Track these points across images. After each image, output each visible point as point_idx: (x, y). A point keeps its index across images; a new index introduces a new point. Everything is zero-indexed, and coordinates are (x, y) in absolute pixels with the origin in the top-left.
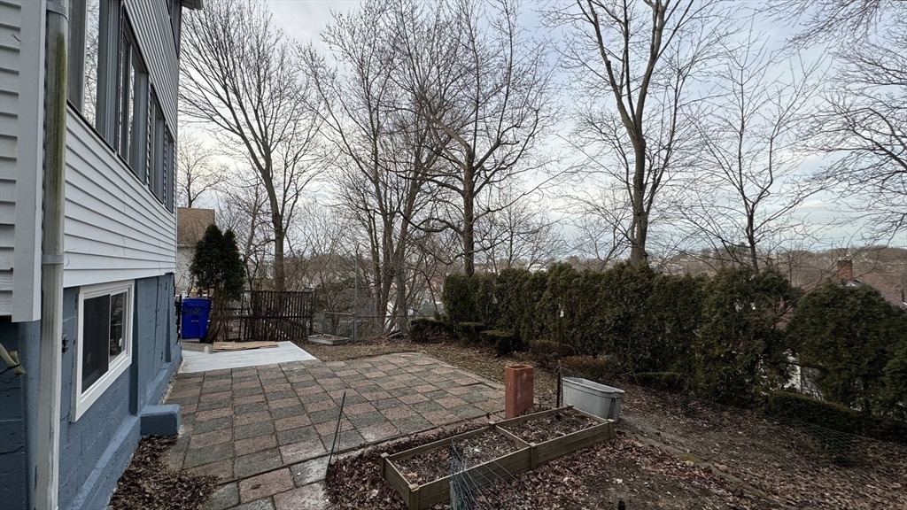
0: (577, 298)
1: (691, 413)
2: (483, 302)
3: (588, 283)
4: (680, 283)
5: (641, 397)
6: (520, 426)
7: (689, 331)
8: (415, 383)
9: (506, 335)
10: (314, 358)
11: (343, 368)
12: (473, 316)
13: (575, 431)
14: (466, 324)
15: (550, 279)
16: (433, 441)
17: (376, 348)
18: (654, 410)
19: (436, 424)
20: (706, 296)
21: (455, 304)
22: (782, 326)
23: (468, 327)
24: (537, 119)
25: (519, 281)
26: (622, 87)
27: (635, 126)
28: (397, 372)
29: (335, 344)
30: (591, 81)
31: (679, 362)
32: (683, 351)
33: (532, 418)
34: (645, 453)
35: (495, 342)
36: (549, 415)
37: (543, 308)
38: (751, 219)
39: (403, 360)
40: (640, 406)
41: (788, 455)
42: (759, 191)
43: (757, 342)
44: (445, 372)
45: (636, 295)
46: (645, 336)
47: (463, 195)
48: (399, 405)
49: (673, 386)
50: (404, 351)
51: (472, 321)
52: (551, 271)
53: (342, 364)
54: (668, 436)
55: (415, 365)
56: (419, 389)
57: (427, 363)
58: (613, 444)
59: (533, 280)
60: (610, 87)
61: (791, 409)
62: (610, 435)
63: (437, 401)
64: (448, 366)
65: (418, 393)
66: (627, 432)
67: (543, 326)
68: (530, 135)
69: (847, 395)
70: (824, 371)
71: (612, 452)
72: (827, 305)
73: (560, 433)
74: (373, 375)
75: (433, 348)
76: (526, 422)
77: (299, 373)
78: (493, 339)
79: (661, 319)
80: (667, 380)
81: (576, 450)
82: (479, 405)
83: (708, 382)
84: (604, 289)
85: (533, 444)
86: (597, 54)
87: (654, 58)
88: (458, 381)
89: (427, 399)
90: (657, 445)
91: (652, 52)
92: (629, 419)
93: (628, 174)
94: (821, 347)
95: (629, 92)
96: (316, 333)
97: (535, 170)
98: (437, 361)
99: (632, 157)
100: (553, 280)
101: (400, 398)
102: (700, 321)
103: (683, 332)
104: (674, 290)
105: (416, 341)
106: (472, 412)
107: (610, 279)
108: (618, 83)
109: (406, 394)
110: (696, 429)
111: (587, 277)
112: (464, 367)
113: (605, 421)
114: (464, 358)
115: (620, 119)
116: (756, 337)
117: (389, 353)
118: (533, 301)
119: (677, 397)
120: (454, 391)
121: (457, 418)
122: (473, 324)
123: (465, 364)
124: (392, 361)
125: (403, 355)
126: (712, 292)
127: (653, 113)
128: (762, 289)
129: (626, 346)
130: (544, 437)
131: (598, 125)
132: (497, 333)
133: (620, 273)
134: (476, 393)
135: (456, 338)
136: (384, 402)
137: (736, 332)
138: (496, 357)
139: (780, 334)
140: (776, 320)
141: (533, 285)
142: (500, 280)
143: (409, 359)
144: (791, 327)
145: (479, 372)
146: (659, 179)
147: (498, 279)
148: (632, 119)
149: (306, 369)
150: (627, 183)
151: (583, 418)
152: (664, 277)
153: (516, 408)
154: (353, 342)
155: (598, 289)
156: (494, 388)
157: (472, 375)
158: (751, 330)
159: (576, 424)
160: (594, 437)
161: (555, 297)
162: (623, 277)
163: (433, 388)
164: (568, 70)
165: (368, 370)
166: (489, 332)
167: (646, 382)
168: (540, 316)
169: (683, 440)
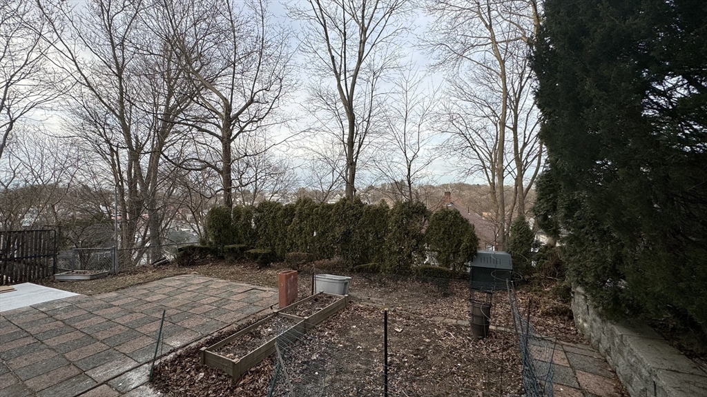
0: (317, 221)
1: (383, 284)
2: (245, 228)
3: (324, 211)
4: (377, 210)
5: (358, 280)
6: (294, 310)
7: (381, 238)
8: (198, 298)
9: (266, 251)
10: (74, 294)
11: (117, 298)
12: (236, 239)
13: (327, 306)
14: (231, 246)
15: (297, 209)
16: (236, 332)
17: (143, 276)
18: (365, 286)
19: (229, 322)
20: (390, 217)
21: (220, 231)
22: (423, 231)
23: (233, 249)
24: (281, 86)
25: (274, 211)
26: (340, 74)
27: (349, 104)
28: (177, 292)
29: (92, 278)
30: (320, 65)
31: (376, 257)
32: (379, 250)
33: (299, 304)
34: (365, 310)
35: (257, 258)
36: (310, 300)
37: (293, 230)
38: (409, 170)
39: (178, 282)
40: (357, 285)
41: (426, 296)
42: (413, 154)
43: (413, 241)
44: (222, 285)
45: (354, 218)
46: (359, 243)
47: (222, 141)
48: (191, 316)
49: (375, 270)
50: (175, 275)
51: (235, 243)
52: (297, 203)
53: (114, 294)
54: (373, 299)
55: (192, 284)
56: (204, 301)
57: (202, 281)
58: (348, 309)
59: (285, 210)
60: (332, 73)
61: (428, 274)
62: (347, 303)
63: (223, 307)
64: (222, 281)
65: (204, 304)
66: (354, 301)
67: (293, 243)
68: (276, 98)
69: (447, 263)
70: (439, 252)
71: (348, 313)
72: (441, 219)
73: (318, 309)
74: (155, 298)
75: (204, 268)
76: (296, 307)
77: (66, 310)
78: (256, 256)
79: (367, 232)
80: (371, 268)
81: (328, 317)
82: (257, 303)
83: (391, 266)
84: (334, 215)
85: (306, 318)
86: (324, 46)
87: (360, 61)
88: (235, 290)
89: (214, 307)
90: (370, 304)
91: (359, 56)
92: (353, 294)
93: (344, 134)
94: (439, 241)
95: (345, 78)
96: (62, 271)
97: (280, 125)
98: (211, 279)
99: (346, 123)
100: (300, 209)
101: (190, 311)
102: (387, 231)
103: (378, 239)
104: (374, 214)
105: (183, 265)
106: (255, 310)
107: (338, 208)
108: (338, 70)
109: (194, 307)
110: (386, 292)
111: (323, 207)
112: (236, 280)
113: (343, 297)
114: (233, 273)
115: (339, 96)
116: (413, 239)
117: (161, 278)
118: (285, 225)
119: (376, 277)
120: (234, 298)
121: (244, 316)
122: (237, 246)
123: (236, 277)
124: (168, 284)
125: (177, 278)
126: (393, 214)
127: (359, 96)
128: (415, 212)
129: (348, 250)
130: (309, 313)
131: (325, 98)
132: (258, 251)
133: (344, 205)
134: (253, 297)
135: (222, 258)
136: (177, 317)
137: (404, 237)
138: (258, 269)
139: (422, 236)
140: (421, 228)
141: (285, 214)
142: (258, 210)
143: (185, 281)
144: (427, 232)
145: (249, 281)
146: (362, 141)
147: (256, 210)
148: (347, 98)
149: (72, 306)
150: (343, 141)
151: (330, 297)
152: (369, 206)
153: (287, 300)
154: (114, 274)
155: (331, 215)
156: (265, 291)
157: (244, 284)
158: (410, 234)
159: (327, 301)
160: (338, 307)
161: (301, 221)
162: (346, 207)
163: (216, 299)
164: (304, 53)
165: (146, 295)
166: (252, 251)
167: (359, 271)
168: (291, 235)
169: (381, 300)
